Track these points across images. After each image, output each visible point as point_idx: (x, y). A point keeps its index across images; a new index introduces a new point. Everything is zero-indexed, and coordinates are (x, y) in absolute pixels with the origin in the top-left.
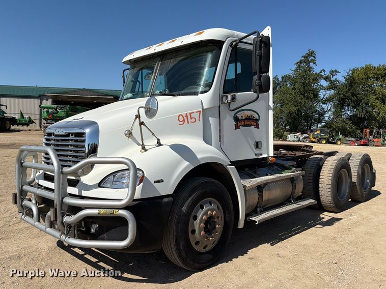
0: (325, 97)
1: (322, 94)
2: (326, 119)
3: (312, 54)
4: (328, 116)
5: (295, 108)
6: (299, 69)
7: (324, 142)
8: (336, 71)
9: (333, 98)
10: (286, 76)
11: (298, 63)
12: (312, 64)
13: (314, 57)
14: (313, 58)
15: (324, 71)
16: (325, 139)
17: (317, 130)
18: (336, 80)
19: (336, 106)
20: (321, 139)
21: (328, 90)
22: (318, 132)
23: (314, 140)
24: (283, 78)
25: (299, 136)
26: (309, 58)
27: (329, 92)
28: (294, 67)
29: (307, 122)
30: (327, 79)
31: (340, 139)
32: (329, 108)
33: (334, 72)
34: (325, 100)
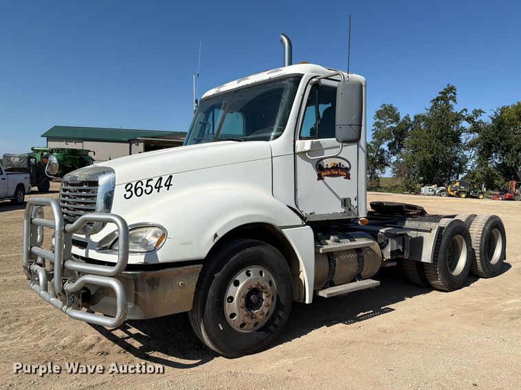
0: (468, 141)
1: (464, 138)
2: (469, 168)
3: (451, 89)
4: (471, 165)
5: (430, 156)
6: (436, 108)
7: (464, 195)
8: (481, 111)
9: (477, 143)
10: (419, 116)
11: (434, 100)
12: (451, 102)
13: (454, 93)
14: (452, 94)
15: (466, 110)
16: (465, 192)
17: (456, 182)
18: (481, 122)
19: (480, 153)
20: (460, 192)
21: (471, 133)
22: (458, 184)
23: (452, 193)
24: (415, 117)
25: (435, 189)
26: (448, 94)
27: (472, 135)
28: (430, 105)
29: (445, 171)
30: (469, 119)
31: (482, 193)
32: (472, 155)
33: (478, 112)
34: (468, 146)
